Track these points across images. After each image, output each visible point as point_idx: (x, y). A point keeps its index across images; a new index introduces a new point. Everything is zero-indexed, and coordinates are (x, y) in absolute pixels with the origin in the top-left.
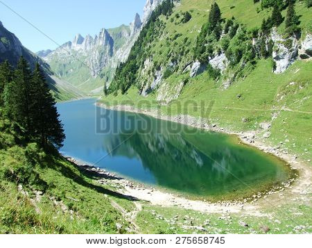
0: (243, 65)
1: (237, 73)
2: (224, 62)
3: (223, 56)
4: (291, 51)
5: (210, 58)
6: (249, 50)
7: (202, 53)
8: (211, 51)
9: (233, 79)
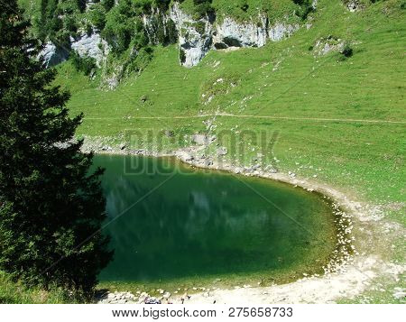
0: (134, 54)
1: (126, 65)
2: (100, 46)
3: (96, 38)
4: (204, 37)
5: (72, 39)
6: (139, 31)
7: (57, 30)
8: (73, 28)
9: (122, 75)
